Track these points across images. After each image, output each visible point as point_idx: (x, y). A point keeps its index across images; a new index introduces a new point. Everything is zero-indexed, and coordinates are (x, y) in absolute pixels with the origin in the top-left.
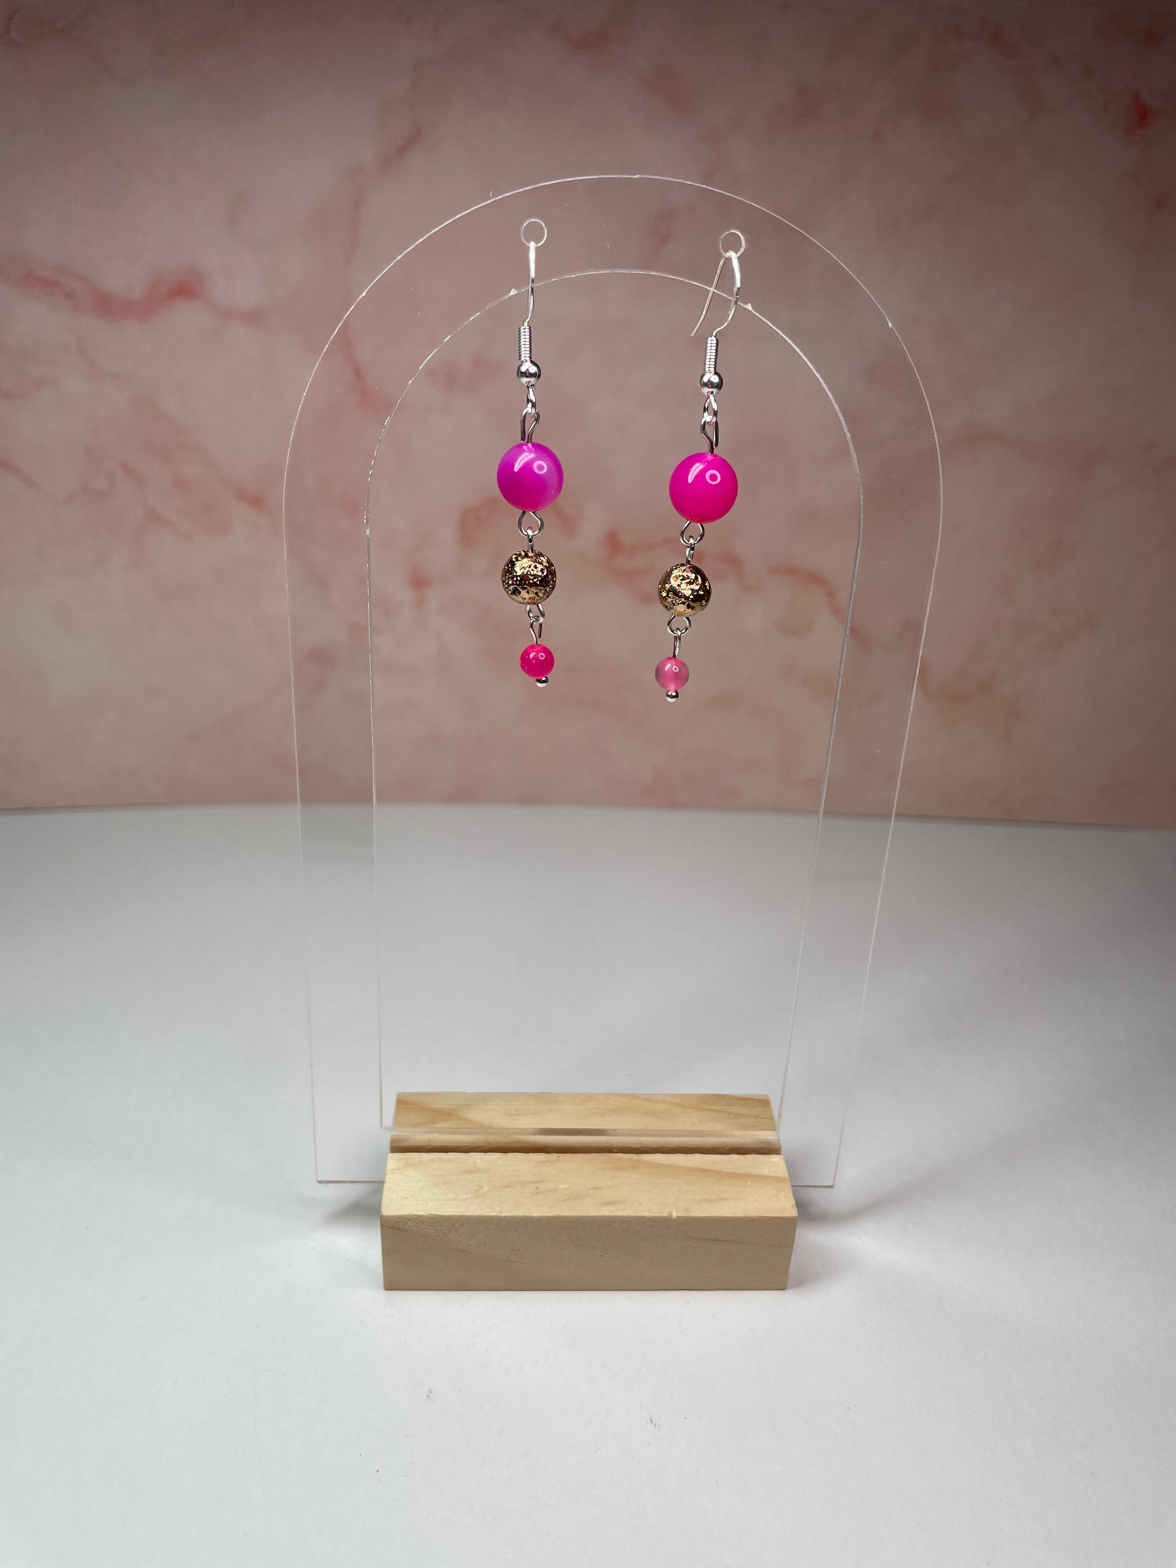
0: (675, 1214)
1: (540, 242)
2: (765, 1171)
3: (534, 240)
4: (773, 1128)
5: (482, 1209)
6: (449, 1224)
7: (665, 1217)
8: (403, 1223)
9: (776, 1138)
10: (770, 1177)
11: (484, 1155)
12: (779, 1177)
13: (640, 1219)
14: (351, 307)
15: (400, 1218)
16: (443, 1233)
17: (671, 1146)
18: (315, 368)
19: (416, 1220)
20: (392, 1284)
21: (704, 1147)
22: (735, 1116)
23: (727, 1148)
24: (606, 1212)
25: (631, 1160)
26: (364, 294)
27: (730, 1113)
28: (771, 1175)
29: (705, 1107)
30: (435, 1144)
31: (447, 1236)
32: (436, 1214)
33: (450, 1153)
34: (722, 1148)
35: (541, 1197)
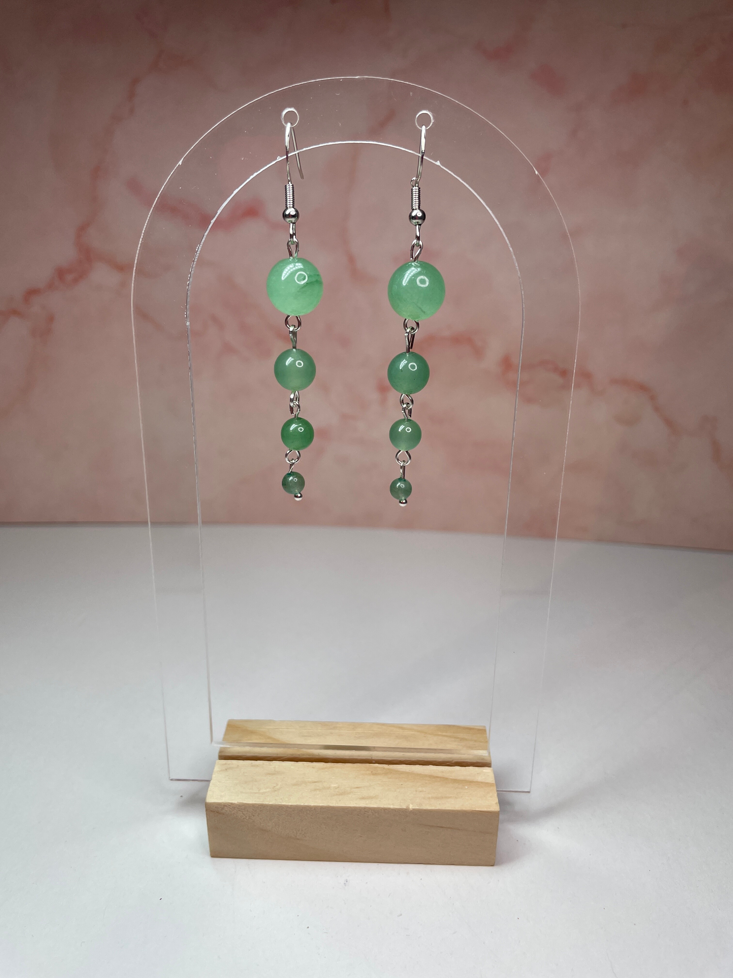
0: (411, 807)
1: (294, 125)
2: (480, 779)
3: (291, 124)
4: (486, 748)
5: (275, 799)
6: (253, 810)
7: (405, 809)
8: (220, 809)
9: (487, 755)
10: (482, 783)
11: (282, 763)
12: (489, 783)
13: (386, 810)
14: (172, 172)
15: (219, 804)
16: (249, 816)
17: (414, 760)
18: (150, 214)
19: (229, 806)
20: (216, 854)
21: (435, 761)
22: (460, 740)
23: (453, 762)
24: (362, 804)
25: (384, 768)
26: (180, 163)
27: (458, 738)
28: (483, 781)
29: (440, 733)
30: (249, 755)
31: (251, 819)
32: (244, 802)
33: (258, 761)
34: (448, 762)
35: (318, 792)
